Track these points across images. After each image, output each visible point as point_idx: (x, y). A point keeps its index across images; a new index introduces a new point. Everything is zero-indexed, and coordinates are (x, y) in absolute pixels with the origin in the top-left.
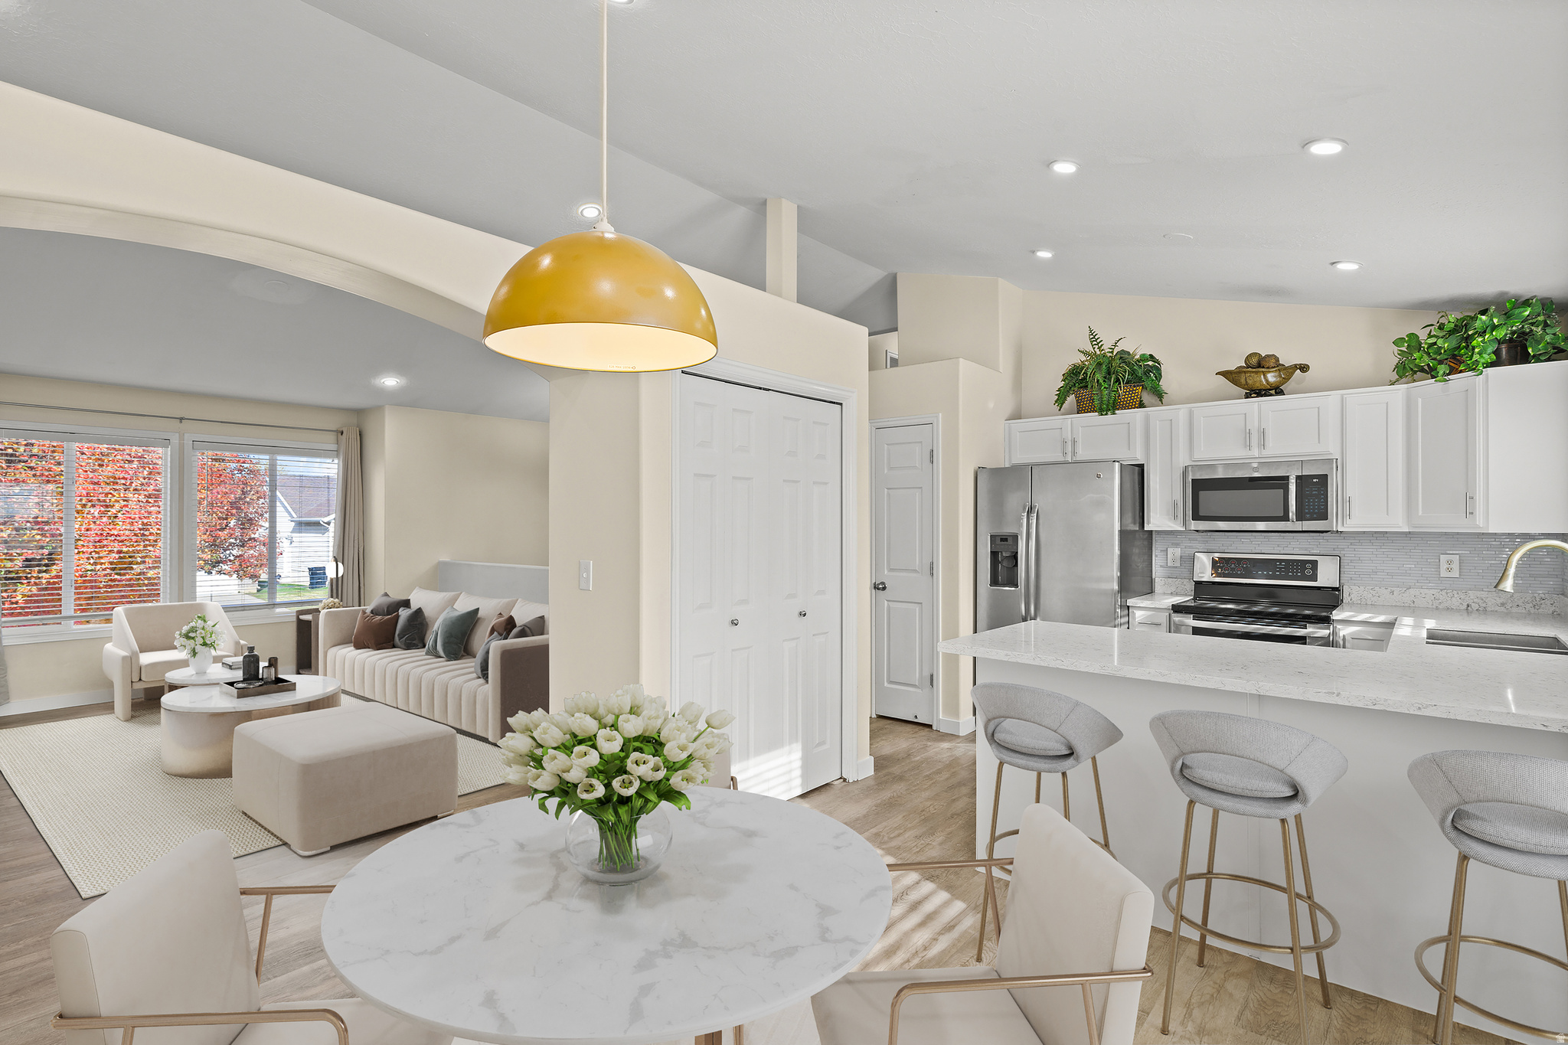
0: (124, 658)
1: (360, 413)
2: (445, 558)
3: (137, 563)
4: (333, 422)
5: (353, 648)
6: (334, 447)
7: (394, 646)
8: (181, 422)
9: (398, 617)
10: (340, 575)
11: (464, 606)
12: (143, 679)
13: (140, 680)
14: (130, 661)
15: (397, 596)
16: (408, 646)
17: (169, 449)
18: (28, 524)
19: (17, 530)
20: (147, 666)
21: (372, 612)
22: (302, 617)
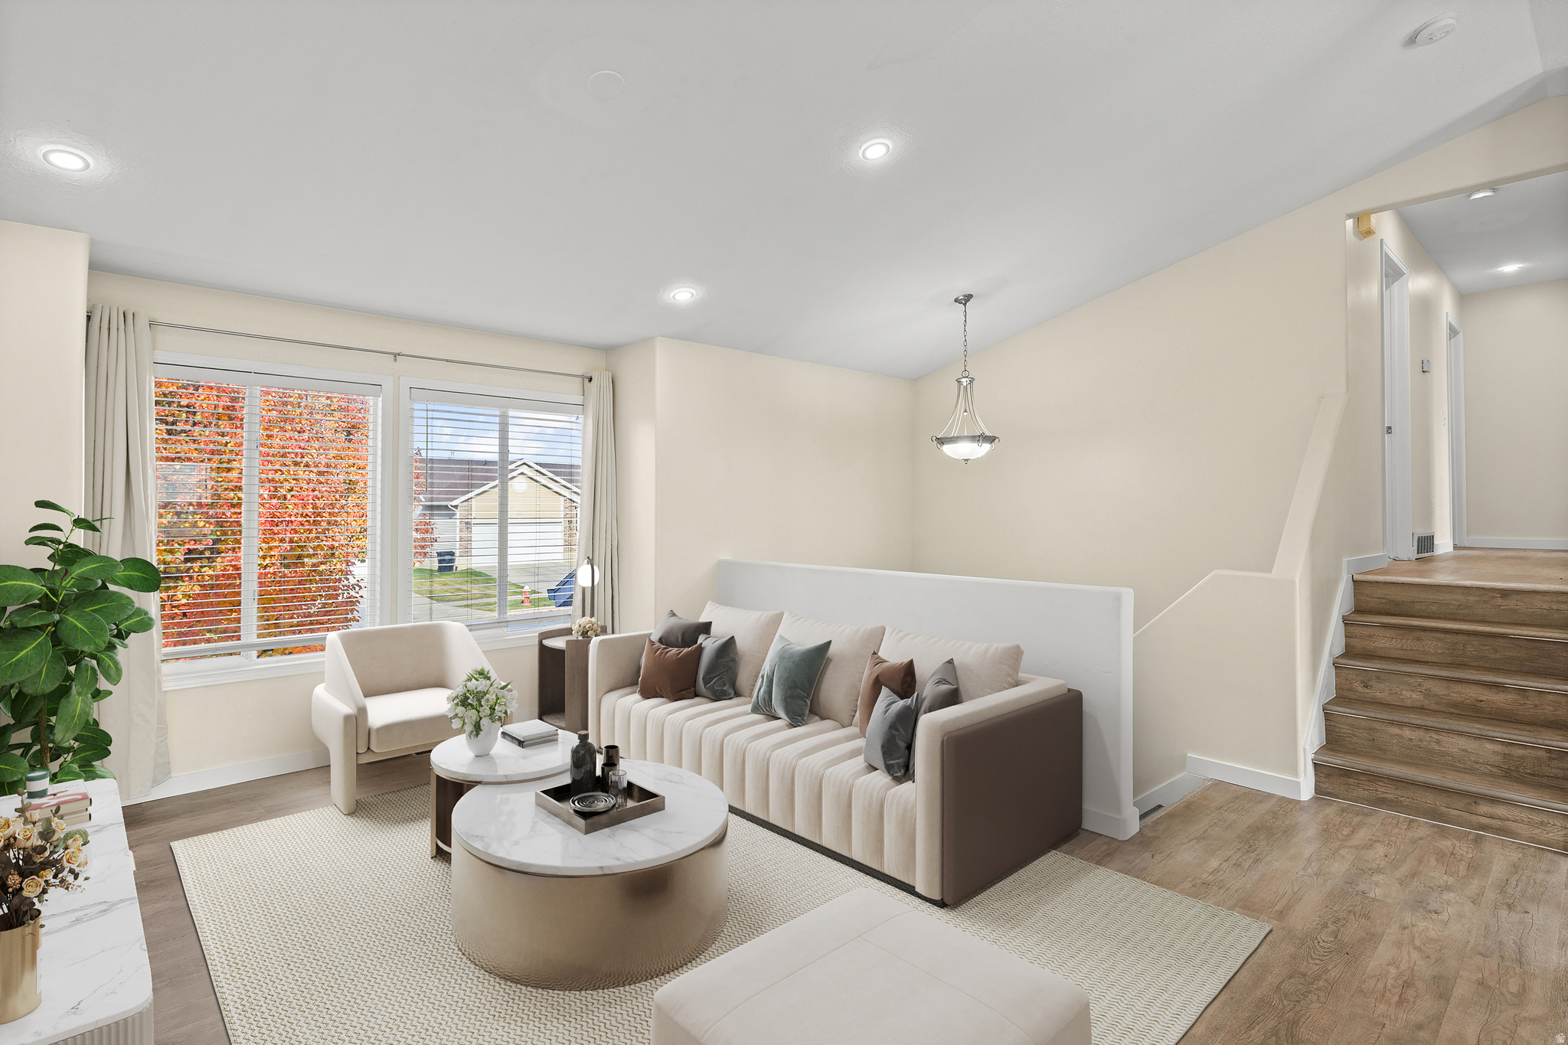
0: (347, 718)
1: (609, 350)
2: (725, 556)
3: (309, 556)
4: (578, 364)
5: (637, 696)
6: (579, 399)
7: (696, 695)
8: (395, 360)
9: (700, 649)
10: (596, 583)
11: (800, 636)
12: (373, 748)
13: (369, 748)
14: (356, 721)
15: (689, 617)
16: (718, 696)
17: (380, 399)
18: (191, 508)
19: (178, 514)
20: (379, 730)
21: (661, 640)
22: (549, 643)
